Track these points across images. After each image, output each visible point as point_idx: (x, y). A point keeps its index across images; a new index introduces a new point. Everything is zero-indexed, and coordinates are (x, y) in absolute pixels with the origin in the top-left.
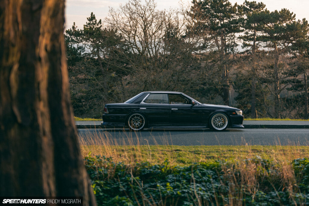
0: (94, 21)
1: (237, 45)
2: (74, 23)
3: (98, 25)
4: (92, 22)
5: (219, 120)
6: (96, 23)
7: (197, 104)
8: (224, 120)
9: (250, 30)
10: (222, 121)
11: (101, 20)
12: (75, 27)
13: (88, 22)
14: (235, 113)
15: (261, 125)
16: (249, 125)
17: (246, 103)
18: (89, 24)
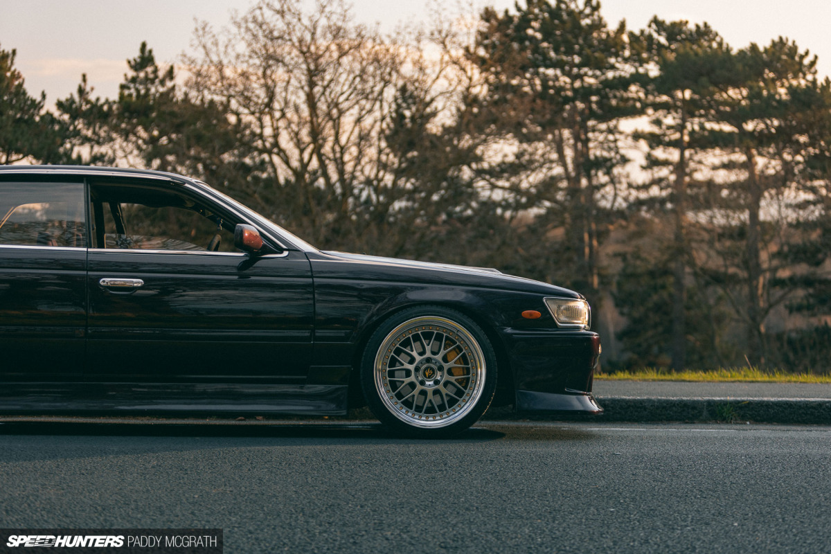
0: (150, 69)
1: (625, 160)
2: (84, 76)
3: (162, 83)
4: (142, 75)
5: (428, 360)
6: (156, 77)
7: (281, 250)
8: (464, 359)
9: (669, 113)
10: (446, 366)
11: (172, 68)
12: (88, 89)
13: (131, 74)
14: (537, 314)
15: (710, 404)
16: (641, 402)
17: (655, 349)
18: (134, 80)
